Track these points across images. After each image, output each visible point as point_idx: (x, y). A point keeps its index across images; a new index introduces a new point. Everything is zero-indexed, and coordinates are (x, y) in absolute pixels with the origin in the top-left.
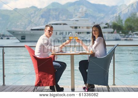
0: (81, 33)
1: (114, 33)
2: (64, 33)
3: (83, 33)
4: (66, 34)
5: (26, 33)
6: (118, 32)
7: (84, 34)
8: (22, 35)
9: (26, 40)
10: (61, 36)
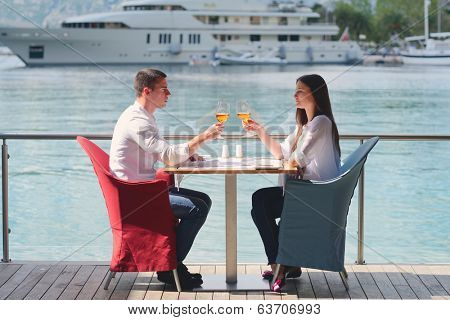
0: (230, 38)
1: (342, 37)
2: (175, 39)
3: (237, 37)
4: (181, 41)
5: (45, 36)
6: (355, 36)
7: (240, 41)
8: (33, 45)
9: (47, 59)
10: (164, 47)
